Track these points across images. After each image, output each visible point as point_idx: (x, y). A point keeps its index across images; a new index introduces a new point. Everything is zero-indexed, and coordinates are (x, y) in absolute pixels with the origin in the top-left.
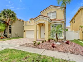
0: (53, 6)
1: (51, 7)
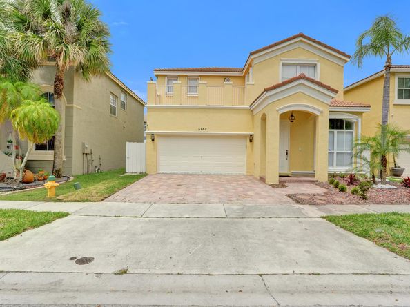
1: (301, 41)
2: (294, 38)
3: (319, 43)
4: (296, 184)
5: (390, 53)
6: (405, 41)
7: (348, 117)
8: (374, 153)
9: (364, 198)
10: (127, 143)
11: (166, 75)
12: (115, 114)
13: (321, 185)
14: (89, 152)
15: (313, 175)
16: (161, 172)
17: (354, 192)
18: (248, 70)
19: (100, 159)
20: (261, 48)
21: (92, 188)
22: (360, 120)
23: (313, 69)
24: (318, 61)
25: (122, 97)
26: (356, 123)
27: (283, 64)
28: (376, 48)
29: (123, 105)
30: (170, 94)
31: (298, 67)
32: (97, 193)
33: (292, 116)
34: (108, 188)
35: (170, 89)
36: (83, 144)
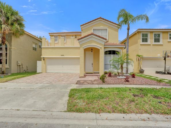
0: (103, 19)
1: (101, 20)
2: (98, 19)
3: (108, 21)
4: (91, 76)
5: (129, 23)
6: (134, 19)
7: (117, 50)
9: (104, 82)
10: (37, 61)
11: (53, 35)
12: (36, 50)
14: (21, 65)
15: (99, 73)
16: (48, 72)
19: (27, 67)
20: (85, 23)
22: (121, 50)
23: (106, 31)
24: (108, 28)
26: (120, 52)
27: (94, 29)
31: (100, 30)
33: (92, 49)
35: (55, 40)
36: (17, 61)
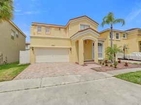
1: (85, 18)
2: (83, 16)
8: (112, 53)
9: (116, 68)
10: (20, 51)
11: (37, 25)
12: (13, 39)
13: (97, 64)
15: (94, 61)
16: (37, 62)
17: (111, 66)
18: (68, 26)
19: (6, 58)
21: (4, 72)
22: (104, 43)
25: (17, 33)
27: (81, 25)
28: (108, 22)
29: (17, 36)
30: (39, 32)
32: (8, 75)
34: (14, 72)
